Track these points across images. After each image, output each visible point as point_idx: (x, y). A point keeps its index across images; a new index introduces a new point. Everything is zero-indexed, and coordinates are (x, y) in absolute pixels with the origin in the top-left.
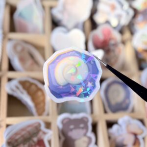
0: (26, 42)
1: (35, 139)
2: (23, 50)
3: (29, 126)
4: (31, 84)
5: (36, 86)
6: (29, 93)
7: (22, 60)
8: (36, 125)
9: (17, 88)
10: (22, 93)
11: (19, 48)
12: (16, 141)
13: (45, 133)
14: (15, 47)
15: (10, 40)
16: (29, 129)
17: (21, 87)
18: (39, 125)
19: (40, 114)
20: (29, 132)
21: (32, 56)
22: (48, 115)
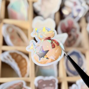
0: (16, 26)
2: (13, 31)
3: (15, 85)
4: (18, 55)
5: (21, 56)
6: (16, 61)
7: (12, 38)
8: (20, 84)
9: (8, 57)
10: (11, 61)
11: (11, 30)
14: (8, 29)
15: (4, 24)
17: (10, 57)
18: (22, 84)
19: (23, 76)
21: (19, 35)
22: (28, 76)
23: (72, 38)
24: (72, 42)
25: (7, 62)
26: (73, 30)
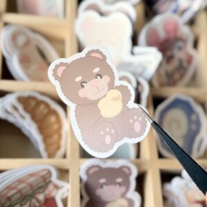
0: (34, 31)
1: (41, 197)
2: (28, 43)
3: (31, 175)
4: (39, 103)
5: (47, 105)
7: (24, 61)
9: (15, 108)
10: (23, 117)
11: (21, 40)
12: (9, 199)
13: (57, 187)
14: (14, 38)
15: (6, 24)
16: (31, 180)
17: (20, 108)
18: (49, 173)
20: (30, 185)
21: (43, 55)
22: (65, 156)
23: (175, 63)
24: (177, 76)
25: (11, 119)
26: (180, 44)
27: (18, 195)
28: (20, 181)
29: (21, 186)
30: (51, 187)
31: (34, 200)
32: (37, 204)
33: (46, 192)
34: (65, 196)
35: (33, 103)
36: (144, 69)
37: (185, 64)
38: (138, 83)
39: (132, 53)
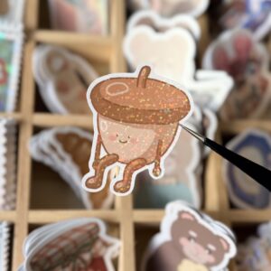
0: (73, 51)
1: (87, 257)
2: (65, 67)
7: (62, 89)
9: (53, 148)
10: (62, 159)
11: (58, 63)
12: (49, 259)
13: (106, 245)
14: (49, 60)
15: (39, 44)
16: (75, 236)
19: (97, 206)
20: (74, 242)
22: (113, 207)
23: (247, 90)
24: (249, 106)
25: (48, 161)
26: (253, 66)
27: (60, 255)
28: (62, 237)
29: (63, 244)
30: (99, 245)
31: (78, 261)
32: (82, 266)
33: (93, 251)
34: (115, 256)
35: (74, 141)
36: (210, 98)
37: (259, 91)
38: (204, 116)
39: (195, 78)
